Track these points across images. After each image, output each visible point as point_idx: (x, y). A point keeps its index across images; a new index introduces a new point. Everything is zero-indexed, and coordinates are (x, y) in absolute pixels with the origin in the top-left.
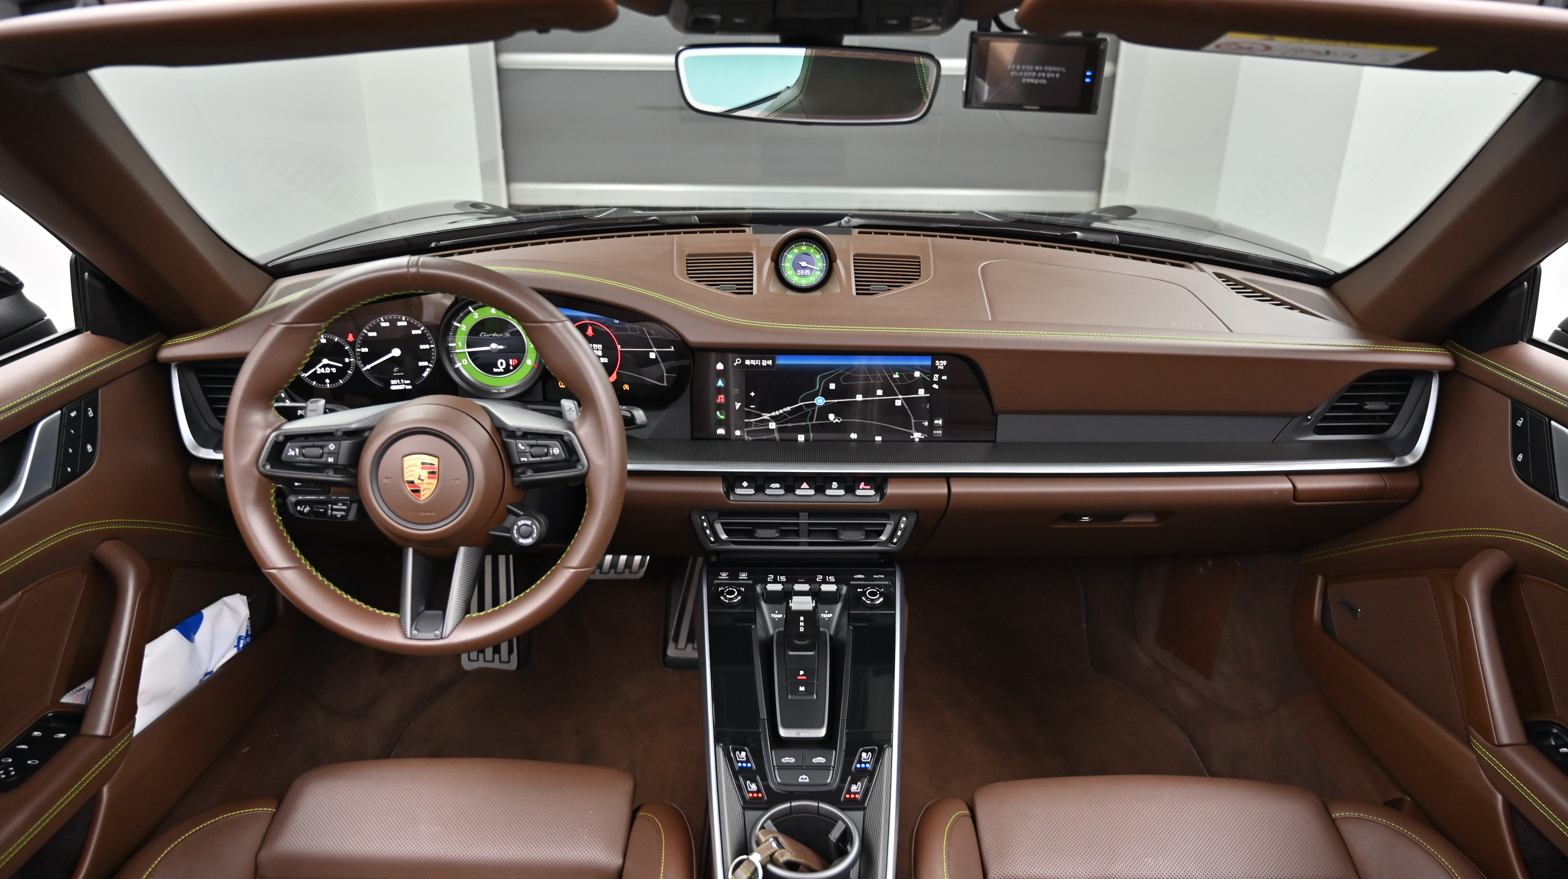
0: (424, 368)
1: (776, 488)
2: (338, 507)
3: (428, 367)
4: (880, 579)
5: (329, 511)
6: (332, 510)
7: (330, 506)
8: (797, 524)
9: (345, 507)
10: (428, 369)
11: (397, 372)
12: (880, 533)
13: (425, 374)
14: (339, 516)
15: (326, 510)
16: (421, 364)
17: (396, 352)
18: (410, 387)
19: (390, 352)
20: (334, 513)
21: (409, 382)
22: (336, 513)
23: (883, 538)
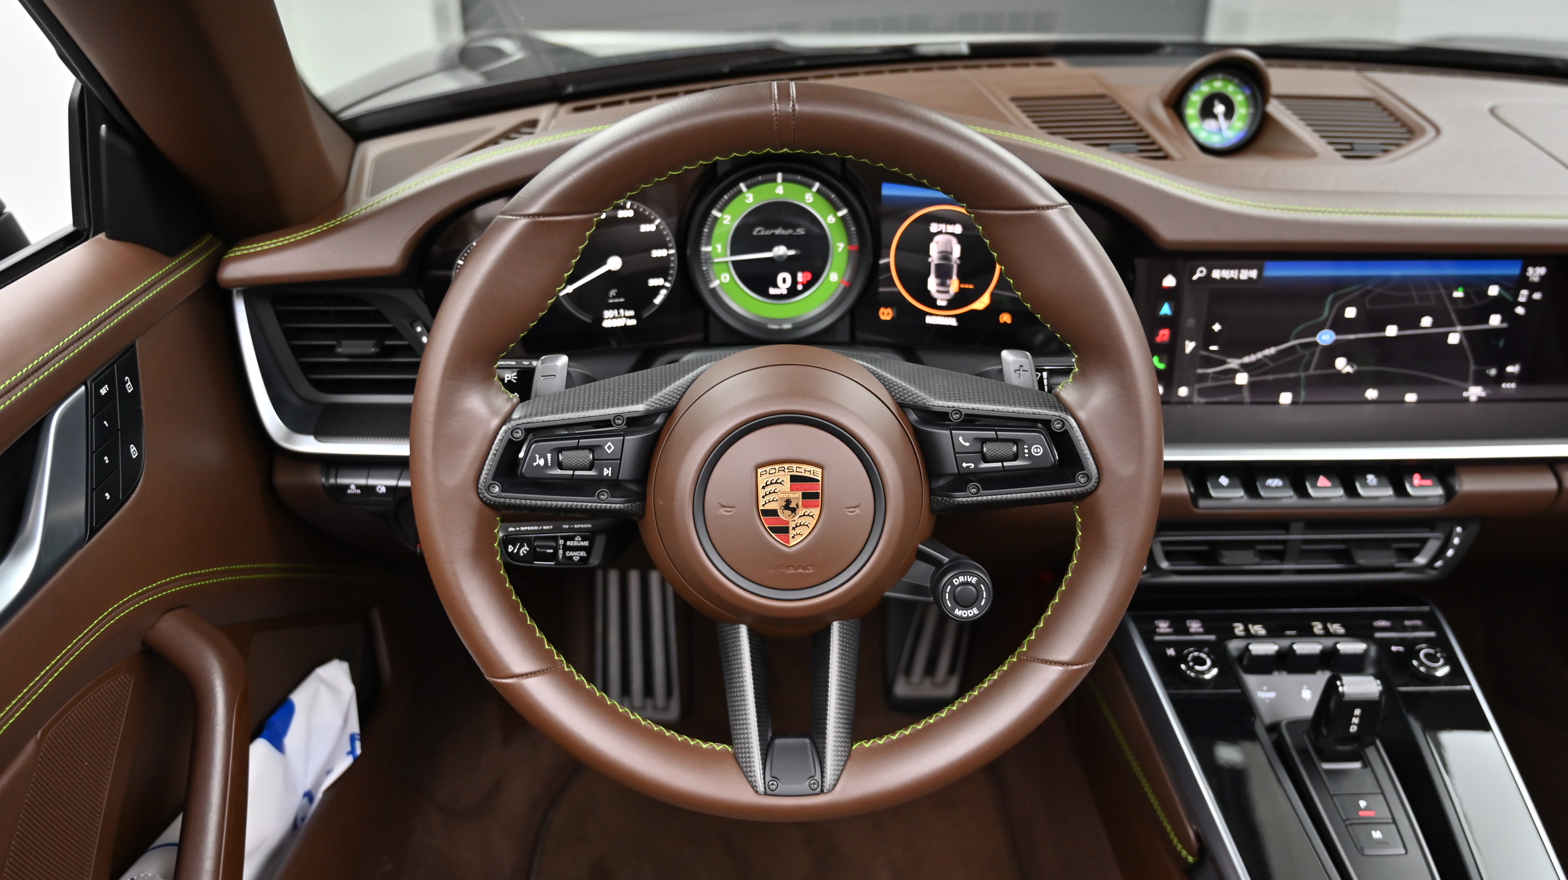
0: (657, 289)
1: (1277, 488)
2: (575, 544)
3: (663, 287)
4: (1415, 629)
5: (561, 552)
6: (566, 548)
7: (561, 542)
8: (1284, 542)
9: (586, 543)
10: (664, 292)
11: (614, 297)
12: (1415, 553)
13: (658, 300)
14: (576, 559)
15: (556, 550)
16: (653, 282)
17: (614, 263)
18: (633, 322)
19: (603, 263)
20: (568, 554)
21: (632, 313)
22: (571, 554)
23: (1420, 560)
